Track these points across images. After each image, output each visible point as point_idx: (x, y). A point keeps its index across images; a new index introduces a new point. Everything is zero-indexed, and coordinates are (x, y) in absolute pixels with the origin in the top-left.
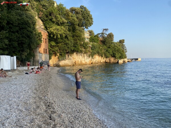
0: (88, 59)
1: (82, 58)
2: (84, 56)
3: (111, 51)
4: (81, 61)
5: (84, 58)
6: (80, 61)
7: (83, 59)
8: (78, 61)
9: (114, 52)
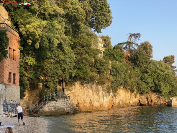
0: (106, 96)
1: (93, 94)
2: (97, 91)
3: (150, 80)
4: (91, 102)
5: (98, 94)
6: (88, 101)
7: (96, 98)
8: (84, 101)
9: (157, 82)
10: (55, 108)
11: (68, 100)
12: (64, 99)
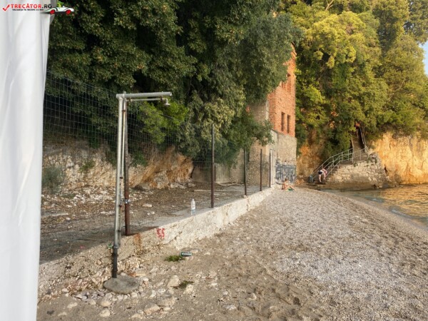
1: (413, 156)
2: (420, 150)
4: (408, 169)
5: (421, 156)
6: (403, 167)
7: (417, 162)
10: (352, 176)
11: (372, 165)
12: (368, 162)
